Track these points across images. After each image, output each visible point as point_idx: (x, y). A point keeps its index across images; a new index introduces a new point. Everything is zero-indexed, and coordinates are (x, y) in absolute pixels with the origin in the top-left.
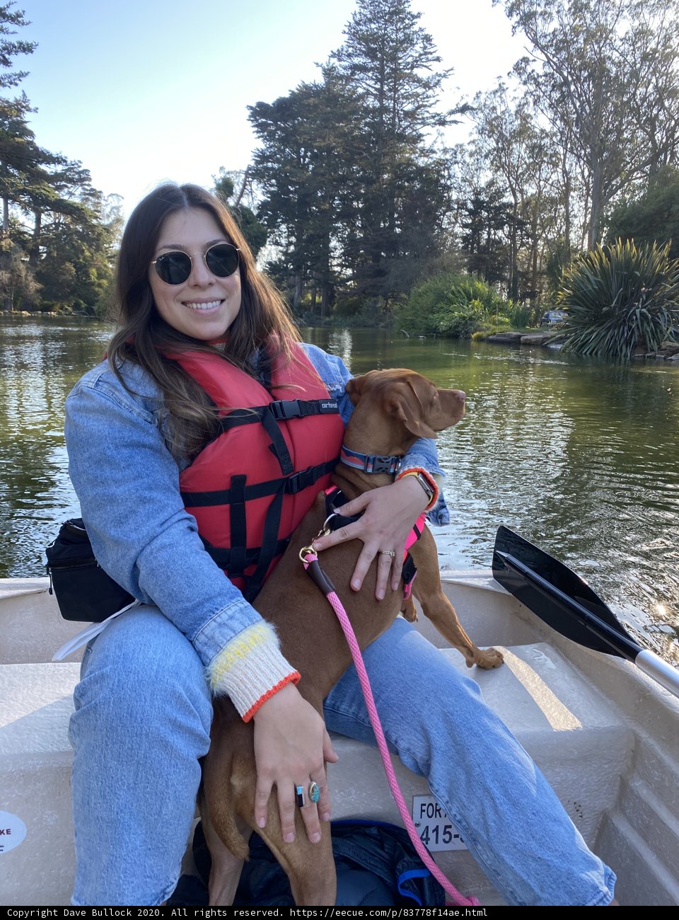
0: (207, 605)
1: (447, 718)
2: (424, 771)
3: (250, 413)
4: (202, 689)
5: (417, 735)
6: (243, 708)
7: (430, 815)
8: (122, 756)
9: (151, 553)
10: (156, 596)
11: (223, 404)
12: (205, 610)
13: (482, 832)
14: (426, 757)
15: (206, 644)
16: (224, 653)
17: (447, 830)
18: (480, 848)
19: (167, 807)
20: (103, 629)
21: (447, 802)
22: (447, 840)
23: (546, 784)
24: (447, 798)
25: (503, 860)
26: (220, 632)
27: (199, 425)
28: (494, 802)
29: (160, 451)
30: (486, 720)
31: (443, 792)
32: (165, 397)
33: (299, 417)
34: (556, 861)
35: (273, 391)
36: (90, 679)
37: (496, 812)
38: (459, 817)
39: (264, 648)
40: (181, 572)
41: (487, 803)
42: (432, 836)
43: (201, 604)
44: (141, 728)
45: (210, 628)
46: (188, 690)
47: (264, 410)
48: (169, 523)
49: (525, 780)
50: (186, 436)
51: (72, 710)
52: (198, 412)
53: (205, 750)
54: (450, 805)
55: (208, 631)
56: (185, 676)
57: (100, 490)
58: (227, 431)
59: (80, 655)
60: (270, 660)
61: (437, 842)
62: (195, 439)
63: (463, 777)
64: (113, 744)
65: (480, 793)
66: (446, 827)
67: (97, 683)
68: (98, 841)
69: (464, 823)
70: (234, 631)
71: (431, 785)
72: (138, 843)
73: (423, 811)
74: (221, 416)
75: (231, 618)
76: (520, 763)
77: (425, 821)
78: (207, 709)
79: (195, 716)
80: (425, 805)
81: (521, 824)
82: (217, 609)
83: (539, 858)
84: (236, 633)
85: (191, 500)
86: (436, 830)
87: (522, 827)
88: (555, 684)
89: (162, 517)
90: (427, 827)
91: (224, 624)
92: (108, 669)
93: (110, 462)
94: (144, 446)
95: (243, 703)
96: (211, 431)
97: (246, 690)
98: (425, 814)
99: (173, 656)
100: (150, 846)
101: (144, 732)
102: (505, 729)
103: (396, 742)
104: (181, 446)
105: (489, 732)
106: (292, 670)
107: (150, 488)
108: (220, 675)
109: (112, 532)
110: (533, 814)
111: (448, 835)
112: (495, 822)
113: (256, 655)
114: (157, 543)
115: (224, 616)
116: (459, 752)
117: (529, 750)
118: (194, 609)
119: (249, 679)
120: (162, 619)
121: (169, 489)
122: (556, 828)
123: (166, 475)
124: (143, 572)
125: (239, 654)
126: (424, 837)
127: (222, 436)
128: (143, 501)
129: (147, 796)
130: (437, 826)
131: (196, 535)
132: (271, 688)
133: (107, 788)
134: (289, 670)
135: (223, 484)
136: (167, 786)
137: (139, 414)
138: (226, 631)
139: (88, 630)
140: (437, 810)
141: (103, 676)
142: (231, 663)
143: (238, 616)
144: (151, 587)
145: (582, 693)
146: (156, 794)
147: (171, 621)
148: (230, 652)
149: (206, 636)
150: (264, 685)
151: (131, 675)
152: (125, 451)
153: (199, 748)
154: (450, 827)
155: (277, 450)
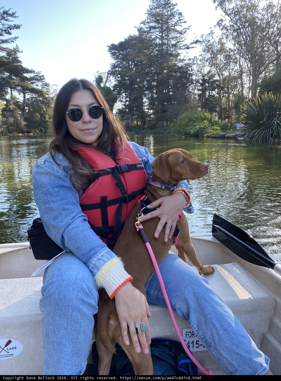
0: (92, 251)
1: (195, 295)
2: (187, 317)
3: (107, 170)
4: (94, 286)
5: (183, 302)
6: (110, 293)
7: (190, 336)
8: (61, 315)
9: (69, 231)
10: (72, 249)
11: (96, 167)
12: (91, 253)
13: (212, 343)
14: (187, 312)
15: (93, 268)
16: (100, 271)
17: (197, 342)
18: (212, 349)
19: (81, 335)
20: (51, 263)
21: (197, 330)
22: (197, 347)
23: (238, 322)
24: (197, 329)
25: (222, 354)
26: (98, 262)
27: (87, 176)
28: (217, 330)
29: (71, 189)
30: (212, 295)
31: (195, 326)
32: (72, 166)
33: (128, 171)
34: (244, 354)
35: (117, 161)
36: (47, 283)
37: (218, 334)
38: (202, 337)
39: (117, 268)
40: (81, 238)
41: (214, 330)
42: (191, 345)
43: (90, 251)
44: (69, 303)
45: (94, 261)
46: (88, 287)
47: (113, 169)
48: (75, 218)
49: (229, 320)
50: (81, 181)
51: (41, 296)
52: (86, 171)
53: (96, 312)
54: (198, 331)
55: (93, 262)
56: (86, 281)
57: (47, 205)
58: (98, 178)
59: (43, 274)
60: (119, 272)
61: (193, 348)
62: (85, 182)
63: (203, 320)
64: (58, 310)
65: (210, 326)
66: (197, 341)
67: (50, 285)
68: (53, 351)
69: (205, 339)
70: (104, 261)
71: (190, 323)
72: (69, 351)
73: (187, 335)
74: (95, 172)
75: (103, 256)
76: (227, 313)
77: (188, 339)
78: (96, 295)
79: (91, 298)
80: (187, 332)
81: (229, 339)
82: (97, 253)
83: (237, 353)
84: (105, 262)
85: (84, 208)
86: (193, 342)
87: (229, 340)
88: (240, 279)
89: (73, 215)
90: (189, 342)
91: (100, 259)
92: (54, 279)
93: (51, 194)
94: (64, 187)
95: (110, 291)
96: (91, 179)
97: (110, 286)
98: (187, 336)
99: (81, 273)
100: (74, 353)
101: (70, 305)
102: (220, 299)
103: (175, 305)
104: (79, 185)
105: (213, 300)
106: (129, 276)
107: (67, 204)
108: (99, 280)
109: (52, 223)
110: (234, 334)
111: (198, 345)
112: (217, 338)
113: (114, 271)
114: (70, 227)
115: (100, 256)
116: (201, 309)
117: (231, 307)
118: (87, 253)
119: (111, 281)
120: (76, 258)
121: (75, 204)
122: (243, 340)
123: (73, 198)
124: (66, 239)
125: (107, 270)
126: (188, 346)
127: (96, 180)
128: (64, 209)
129: (72, 331)
130: (193, 341)
131: (87, 222)
132: (120, 284)
133: (56, 329)
134: (128, 276)
135: (98, 200)
136: (80, 327)
137: (62, 174)
138: (101, 261)
139: (45, 263)
140: (193, 334)
141: (53, 282)
142: (103, 275)
143: (105, 255)
144: (70, 245)
145: (252, 283)
146: (76, 331)
147: (79, 259)
148: (103, 270)
149: (93, 264)
150: (117, 283)
151: (64, 282)
152: (56, 189)
153: (93, 311)
154: (198, 341)
155: (119, 185)
